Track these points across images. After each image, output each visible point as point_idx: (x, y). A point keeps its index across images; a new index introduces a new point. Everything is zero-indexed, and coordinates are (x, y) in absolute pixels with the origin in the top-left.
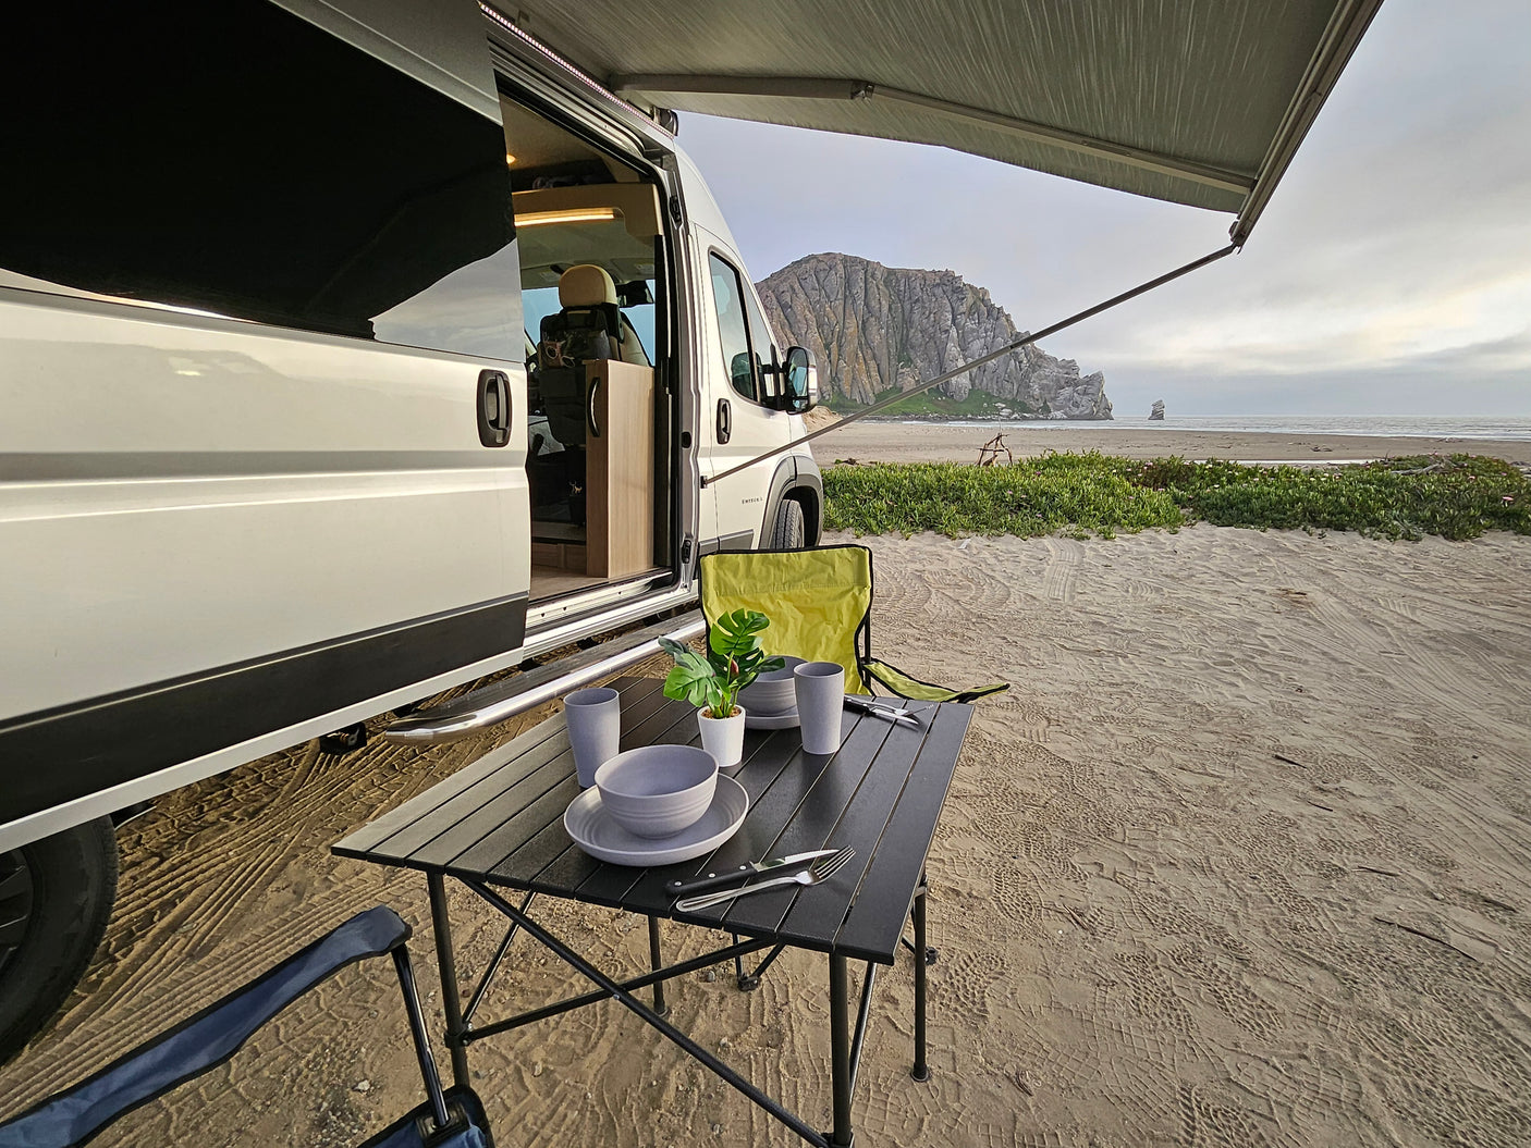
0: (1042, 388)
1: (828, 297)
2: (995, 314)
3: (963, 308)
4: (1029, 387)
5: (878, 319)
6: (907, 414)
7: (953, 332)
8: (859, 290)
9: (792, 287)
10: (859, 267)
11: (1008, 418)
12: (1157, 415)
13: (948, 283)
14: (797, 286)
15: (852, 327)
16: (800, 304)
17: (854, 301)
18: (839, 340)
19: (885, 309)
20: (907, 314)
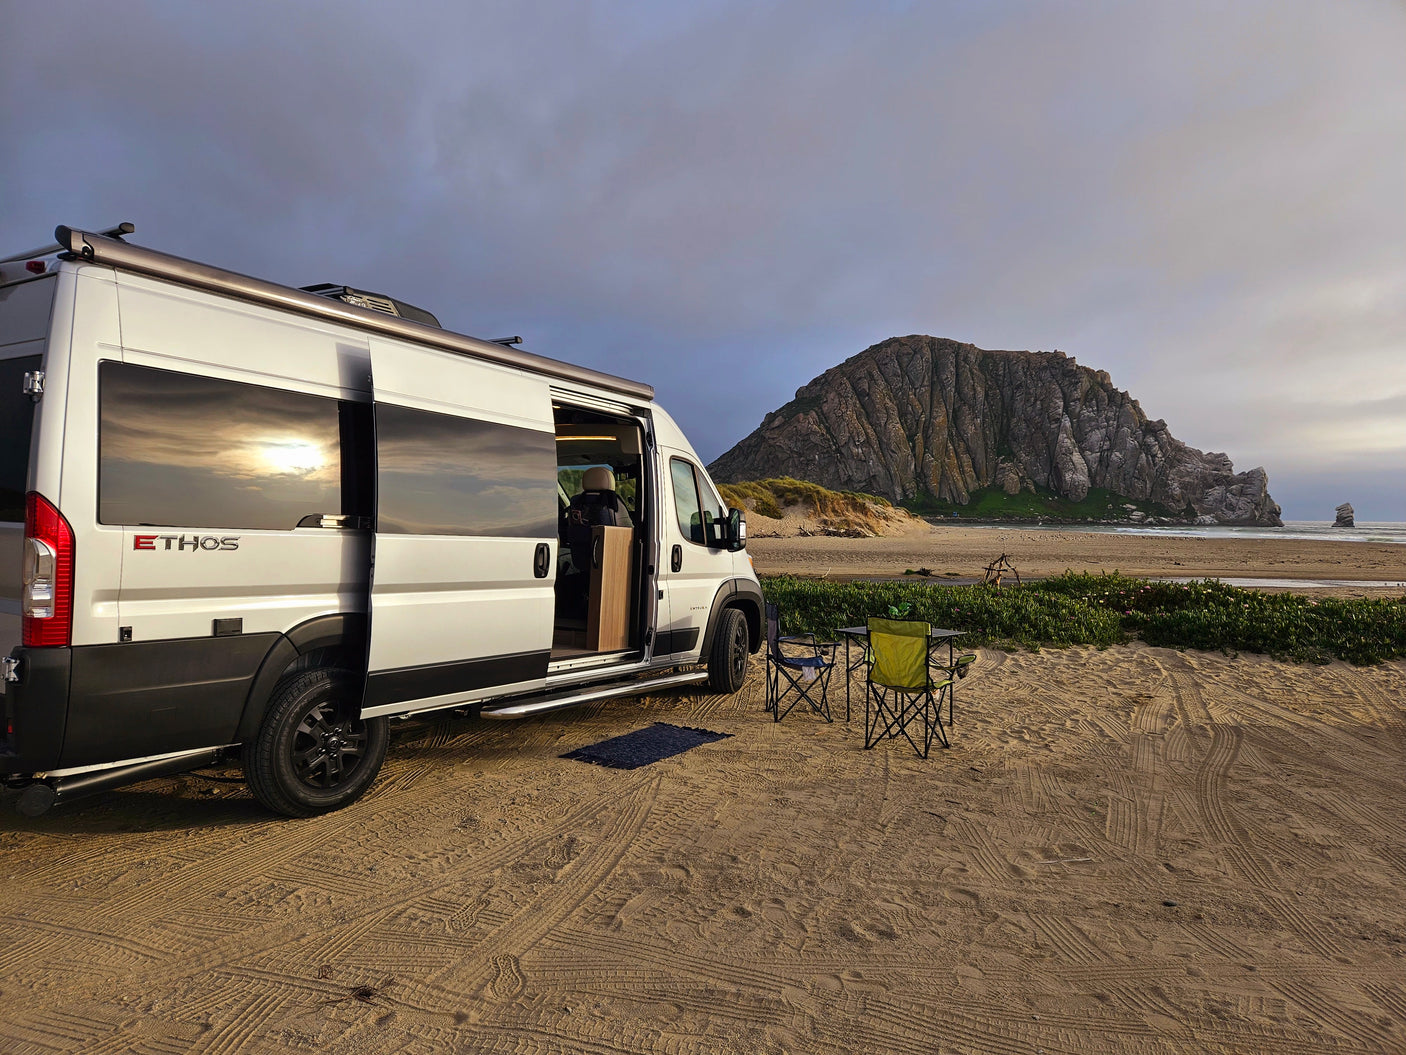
0: (1184, 486)
1: (912, 384)
2: (1119, 400)
3: (1077, 394)
4: (1167, 485)
5: (972, 407)
6: (1010, 517)
7: (1067, 422)
8: (949, 375)
9: (871, 375)
10: (950, 351)
11: (1142, 524)
12: (1344, 521)
13: (1057, 366)
14: (876, 373)
15: (940, 418)
16: (880, 393)
17: (943, 387)
18: (925, 432)
19: (981, 396)
20: (1007, 400)
